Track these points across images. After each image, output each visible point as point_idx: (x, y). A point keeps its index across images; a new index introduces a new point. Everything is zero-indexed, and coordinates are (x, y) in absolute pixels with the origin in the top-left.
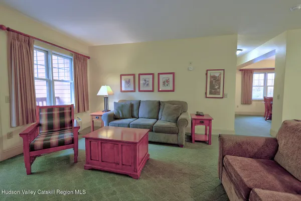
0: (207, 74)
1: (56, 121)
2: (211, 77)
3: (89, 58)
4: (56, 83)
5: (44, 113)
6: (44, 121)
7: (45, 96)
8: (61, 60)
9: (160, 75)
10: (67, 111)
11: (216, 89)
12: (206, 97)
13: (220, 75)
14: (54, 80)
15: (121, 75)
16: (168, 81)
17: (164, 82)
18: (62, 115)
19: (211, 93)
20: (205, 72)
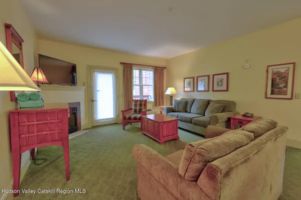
0: (267, 71)
1: (138, 108)
2: (274, 74)
3: (165, 68)
4: (144, 87)
5: (133, 103)
6: (133, 107)
7: (139, 94)
8: (148, 72)
9: (215, 76)
10: (143, 103)
11: (281, 88)
12: (266, 98)
13: (289, 69)
14: (143, 85)
15: (184, 79)
16: (221, 81)
17: (218, 83)
18: (141, 105)
19: (272, 93)
20: (266, 68)
